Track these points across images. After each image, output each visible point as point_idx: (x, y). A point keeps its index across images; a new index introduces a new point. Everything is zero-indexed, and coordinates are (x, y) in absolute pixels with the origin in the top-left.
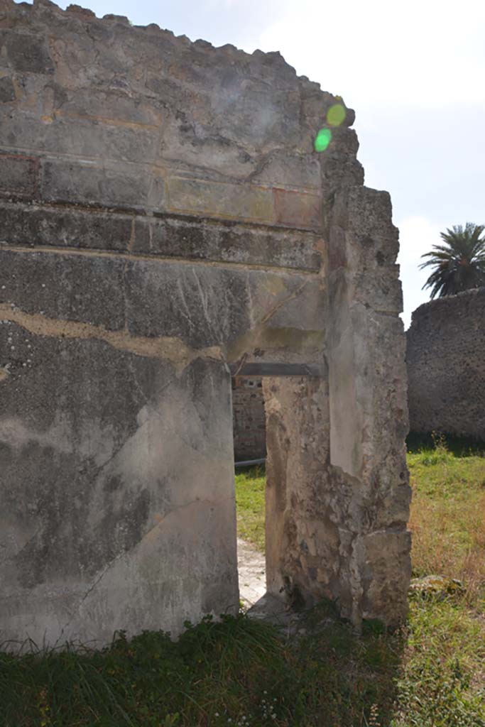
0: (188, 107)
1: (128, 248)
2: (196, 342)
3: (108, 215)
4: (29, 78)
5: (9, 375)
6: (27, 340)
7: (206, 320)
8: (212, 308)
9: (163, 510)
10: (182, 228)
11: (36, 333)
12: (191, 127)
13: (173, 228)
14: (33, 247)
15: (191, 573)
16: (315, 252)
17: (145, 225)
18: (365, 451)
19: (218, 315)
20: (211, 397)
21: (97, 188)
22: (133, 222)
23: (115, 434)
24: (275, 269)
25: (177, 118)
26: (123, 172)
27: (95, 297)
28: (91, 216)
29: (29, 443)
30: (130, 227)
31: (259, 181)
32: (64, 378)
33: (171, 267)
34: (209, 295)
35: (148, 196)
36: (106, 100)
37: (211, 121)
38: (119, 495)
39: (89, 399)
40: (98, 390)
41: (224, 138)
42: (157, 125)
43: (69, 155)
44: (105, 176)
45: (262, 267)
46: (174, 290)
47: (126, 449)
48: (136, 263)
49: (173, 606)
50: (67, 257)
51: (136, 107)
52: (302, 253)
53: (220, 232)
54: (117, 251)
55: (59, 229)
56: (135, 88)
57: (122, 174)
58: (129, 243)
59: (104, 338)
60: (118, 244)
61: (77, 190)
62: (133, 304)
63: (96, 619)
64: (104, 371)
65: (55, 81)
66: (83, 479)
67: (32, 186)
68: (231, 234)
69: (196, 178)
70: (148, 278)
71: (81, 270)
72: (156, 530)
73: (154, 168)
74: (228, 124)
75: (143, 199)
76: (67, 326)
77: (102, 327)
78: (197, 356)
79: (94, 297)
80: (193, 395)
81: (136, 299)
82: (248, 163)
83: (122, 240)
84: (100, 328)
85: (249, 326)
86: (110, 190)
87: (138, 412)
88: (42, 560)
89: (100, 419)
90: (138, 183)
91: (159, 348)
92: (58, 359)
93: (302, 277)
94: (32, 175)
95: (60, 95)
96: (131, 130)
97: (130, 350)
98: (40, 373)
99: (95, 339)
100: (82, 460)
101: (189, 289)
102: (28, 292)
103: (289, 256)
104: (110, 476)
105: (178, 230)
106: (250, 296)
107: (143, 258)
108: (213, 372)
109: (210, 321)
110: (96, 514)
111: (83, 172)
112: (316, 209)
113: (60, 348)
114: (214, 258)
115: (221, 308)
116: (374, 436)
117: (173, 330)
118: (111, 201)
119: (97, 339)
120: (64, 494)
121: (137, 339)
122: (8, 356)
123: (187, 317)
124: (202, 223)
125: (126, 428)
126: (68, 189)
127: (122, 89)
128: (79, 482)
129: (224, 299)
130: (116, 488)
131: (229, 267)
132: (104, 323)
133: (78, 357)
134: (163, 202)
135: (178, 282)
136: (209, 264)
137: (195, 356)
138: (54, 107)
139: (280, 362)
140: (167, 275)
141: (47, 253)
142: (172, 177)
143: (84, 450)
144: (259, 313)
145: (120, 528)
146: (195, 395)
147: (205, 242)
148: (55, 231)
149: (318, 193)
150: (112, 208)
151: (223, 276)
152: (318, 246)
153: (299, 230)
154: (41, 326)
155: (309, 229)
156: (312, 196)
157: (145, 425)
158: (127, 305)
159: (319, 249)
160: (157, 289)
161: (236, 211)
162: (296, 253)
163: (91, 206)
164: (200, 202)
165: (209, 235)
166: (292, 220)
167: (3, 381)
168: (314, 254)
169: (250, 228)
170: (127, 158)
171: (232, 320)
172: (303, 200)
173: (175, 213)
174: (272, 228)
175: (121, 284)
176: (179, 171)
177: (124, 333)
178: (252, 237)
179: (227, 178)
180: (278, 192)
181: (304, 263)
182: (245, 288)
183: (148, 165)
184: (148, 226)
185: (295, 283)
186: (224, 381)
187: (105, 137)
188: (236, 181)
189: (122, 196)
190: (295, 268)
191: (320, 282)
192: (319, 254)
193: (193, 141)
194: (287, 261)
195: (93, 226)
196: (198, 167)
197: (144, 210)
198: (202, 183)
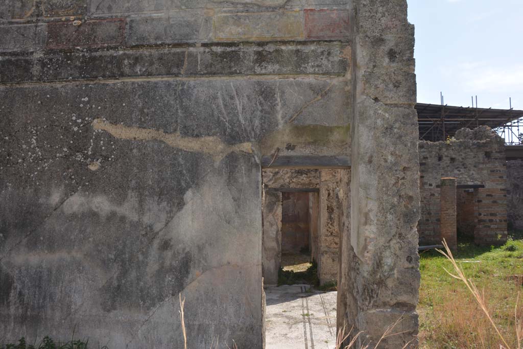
1: (182, 72)
2: (233, 138)
3: (168, 50)
5: (100, 166)
6: (112, 143)
7: (240, 122)
8: (245, 112)
9: (201, 268)
10: (223, 52)
11: (118, 137)
13: (216, 53)
14: (118, 79)
15: (222, 320)
16: (341, 58)
17: (195, 54)
18: (367, 233)
19: (250, 117)
20: (242, 183)
21: (163, 32)
22: (186, 53)
23: (168, 209)
24: (303, 76)
26: (182, 17)
27: (158, 110)
28: (157, 53)
29: (111, 213)
30: (184, 57)
31: (292, 6)
32: (135, 168)
33: (214, 83)
34: (243, 102)
35: (200, 32)
38: (169, 254)
39: (151, 183)
40: (156, 177)
43: (145, 12)
44: (169, 23)
45: (291, 76)
46: (215, 100)
47: (175, 220)
49: (205, 343)
50: (140, 84)
52: (329, 60)
53: (254, 51)
54: (174, 75)
55: (135, 64)
57: (182, 19)
58: (182, 68)
59: (162, 139)
60: (175, 70)
61: (150, 36)
62: (184, 113)
63: (150, 342)
64: (162, 163)
66: (144, 240)
67: (121, 38)
68: (264, 52)
69: (237, 12)
70: (196, 93)
71: (149, 91)
72: (195, 283)
73: (205, 10)
75: (196, 35)
76: (138, 132)
77: (161, 131)
78: (231, 150)
79: (156, 110)
80: (228, 181)
81: (186, 109)
83: (178, 67)
84: (160, 132)
85: (277, 125)
86: (172, 32)
87: (185, 193)
88: (116, 294)
89: (158, 198)
90: (192, 24)
91: (202, 145)
92: (131, 155)
93: (328, 81)
94: (121, 31)
97: (180, 147)
98: (119, 165)
100: (144, 226)
101: (227, 98)
102: (114, 110)
103: (316, 64)
104: (163, 239)
105: (221, 54)
106: (279, 100)
107: (193, 78)
108: (245, 163)
109: (244, 123)
110: (153, 267)
111: (154, 22)
112: (345, 22)
113: (132, 147)
114: (249, 72)
115: (254, 112)
116: (377, 220)
117: (214, 131)
118: (172, 39)
119: (157, 140)
120: (132, 250)
121: (186, 139)
122: (100, 154)
123: (225, 120)
124: (240, 47)
125: (176, 205)
126: (144, 35)
128: (142, 243)
129: (256, 104)
130: (167, 249)
131: (261, 78)
132: (163, 128)
133: (144, 153)
134: (211, 35)
135: (219, 94)
136: (245, 78)
137: (229, 150)
139: (310, 155)
140: (211, 90)
141: (127, 82)
142: (219, 15)
143: (146, 220)
144: (286, 114)
145: (169, 278)
146: (230, 181)
147: (242, 61)
148: (132, 66)
149: (348, 7)
150: (170, 45)
151: (256, 86)
152: (345, 53)
153: (326, 41)
154: (121, 132)
155: (336, 39)
156: (341, 10)
157: (190, 203)
158: (180, 114)
159: (345, 55)
160: (202, 101)
161: (271, 33)
162: (323, 62)
163: (156, 45)
164: (240, 30)
165: (246, 55)
166: (321, 34)
167: (96, 171)
168: (340, 60)
169: (281, 45)
170: (186, 6)
171: (263, 121)
172: (332, 16)
173: (220, 42)
174: (300, 43)
175: (176, 99)
176: (224, 9)
177: (176, 135)
178: (282, 52)
179: (264, 8)
180: (309, 11)
181: (330, 69)
182: (275, 94)
183: (201, 9)
184: (197, 54)
185: (321, 87)
186: (254, 170)
188: (271, 9)
189: (180, 35)
190: (321, 74)
191: (346, 84)
192: (345, 59)
194: (314, 68)
195: (158, 59)
196: (240, 4)
197: (195, 43)
198: (243, 16)
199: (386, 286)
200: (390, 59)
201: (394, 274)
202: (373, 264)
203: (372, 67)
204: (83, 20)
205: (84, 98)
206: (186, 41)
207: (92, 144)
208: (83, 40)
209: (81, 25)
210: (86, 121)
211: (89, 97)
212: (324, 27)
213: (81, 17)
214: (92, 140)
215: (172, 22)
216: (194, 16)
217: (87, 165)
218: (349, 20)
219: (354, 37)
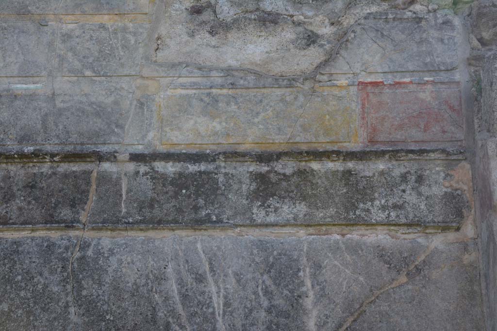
1: (83, 219)
3: (51, 167)
8: (231, 313)
10: (181, 175)
12: (209, 5)
13: (164, 177)
16: (449, 190)
17: (115, 176)
19: (243, 325)
21: (39, 126)
22: (95, 174)
24: (362, 230)
26: (86, 95)
27: (18, 308)
28: (22, 172)
30: (88, 183)
31: (331, 75)
33: (157, 243)
34: (225, 289)
35: (126, 128)
41: (269, 14)
42: (147, 11)
44: (55, 105)
45: (334, 229)
46: (159, 284)
48: (93, 243)
52: (420, 194)
53: (251, 172)
54: (62, 225)
57: (84, 99)
58: (84, 210)
60: (65, 213)
61: (5, 133)
62: (83, 315)
68: (272, 175)
69: (211, 88)
70: (115, 265)
73: (139, 81)
75: (118, 135)
79: (14, 308)
81: (89, 306)
82: (312, 48)
83: (73, 206)
86: (61, 127)
90: (110, 110)
93: (421, 240)
96: (103, 27)
101: (189, 279)
103: (390, 203)
105: (173, 179)
106: (308, 283)
107: (109, 232)
111: (18, 103)
112: (452, 108)
114: (239, 220)
115: (251, 311)
124: (217, 162)
129: (255, 293)
134: (151, 135)
135: (169, 270)
136: (230, 233)
140: (150, 259)
142: (169, 92)
144: (327, 317)
147: (222, 194)
149: (457, 77)
150: (57, 154)
151: (255, 251)
152: (456, 178)
153: (412, 152)
155: (433, 146)
156: (443, 83)
158: (73, 318)
159: (458, 182)
160: (130, 285)
161: (286, 134)
163: (23, 156)
164: (218, 127)
165: (231, 181)
166: (398, 136)
168: (446, 193)
169: (310, 160)
170: (94, 71)
172: (422, 95)
173: (172, 151)
174: (351, 155)
175: (65, 281)
176: (181, 80)
178: (314, 176)
179: (270, 80)
180: (369, 88)
181: (425, 213)
182: (299, 270)
183: (128, 79)
184: (120, 178)
185: (406, 255)
187: (58, 44)
188: (285, 82)
189: (81, 134)
190: (404, 225)
191: (465, 247)
192: (459, 192)
193: (212, 27)
194: (387, 212)
195: (24, 187)
196: (216, 69)
197: (116, 152)
198: (223, 95)
206: (93, 148)
212: (406, 121)
215: (60, 105)
216: (112, 93)
218: (460, 105)
219: (480, 143)
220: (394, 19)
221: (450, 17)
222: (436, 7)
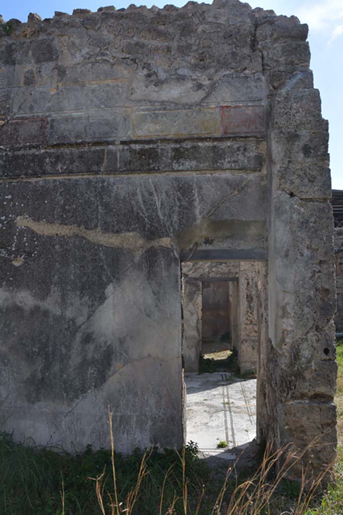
0: (153, 58)
1: (102, 170)
2: (152, 234)
3: (88, 149)
4: (43, 66)
5: (24, 262)
6: (35, 239)
7: (159, 217)
8: (164, 208)
9: (122, 360)
10: (142, 150)
11: (40, 233)
12: (154, 73)
13: (135, 150)
14: (40, 177)
15: (143, 412)
16: (257, 154)
17: (114, 151)
18: (284, 326)
19: (169, 213)
20: (162, 277)
21: (83, 130)
22: (106, 151)
23: (90, 303)
24: (220, 172)
25: (143, 68)
26: (102, 116)
27: (79, 207)
28: (77, 151)
29: (34, 307)
30: (104, 155)
31: (208, 103)
32: (57, 264)
33: (132, 180)
34: (162, 198)
35: (119, 130)
36: (92, 68)
37: (171, 65)
38: (91, 347)
39: (73, 278)
40: (78, 272)
41: (181, 75)
42: (126, 76)
43: (66, 112)
44: (89, 121)
45: (208, 172)
46: (134, 197)
47: (97, 314)
48: (107, 180)
49: (128, 434)
50: (61, 181)
51: (112, 68)
52: (245, 156)
53: (172, 148)
54: (94, 173)
55: (56, 162)
56: (114, 55)
57: (101, 118)
58: (102, 166)
59: (83, 235)
60: (95, 168)
61: (70, 134)
62: (104, 209)
63: (73, 433)
64: (83, 258)
65: (59, 64)
66: (67, 333)
67: (42, 137)
68: (181, 149)
69: (155, 110)
70: (116, 190)
71: (70, 189)
72: (116, 376)
73: (124, 109)
74: (184, 64)
75: (115, 133)
76: (60, 228)
77: (82, 227)
78: (151, 246)
79: (77, 207)
80: (147, 275)
81: (106, 206)
82: (200, 91)
83: (98, 165)
84: (81, 228)
85: (195, 221)
86: (92, 130)
87: (106, 288)
88: (40, 386)
89: (80, 292)
90: (111, 122)
91: (122, 241)
92: (54, 250)
93: (245, 176)
94: (42, 130)
95: (61, 72)
96: (108, 85)
97: (101, 243)
98: (42, 261)
99: (77, 236)
100: (67, 320)
101: (146, 194)
102: (37, 207)
103: (232, 160)
104: (86, 332)
105: (139, 152)
106: (196, 195)
107: (113, 176)
108: (164, 257)
109: (162, 218)
110: (75, 359)
111: (74, 121)
112: (260, 117)
113: (54, 243)
114: (167, 169)
115: (172, 207)
116: (295, 313)
117: (133, 226)
118: (92, 138)
119: (78, 236)
120: (55, 343)
121: (107, 235)
122: (23, 250)
123: (144, 216)
124: (158, 144)
125: (97, 299)
126: (65, 134)
127: (105, 58)
128: (64, 336)
129: (174, 200)
130: (89, 342)
132: (84, 224)
133: (66, 249)
134: (129, 133)
135: (138, 191)
136: (163, 174)
137: (149, 246)
138: (57, 82)
139: (227, 249)
140: (130, 186)
141: (49, 180)
142: (137, 113)
143: (69, 314)
144: (204, 209)
145: (91, 371)
146: (150, 276)
147: (160, 158)
148: (53, 165)
149: (263, 103)
150: (91, 143)
152: (260, 148)
153: (242, 137)
154: (44, 229)
155: (252, 134)
156: (256, 106)
157: (111, 297)
158: (100, 211)
159: (261, 151)
160: (122, 197)
161: (188, 130)
162: (239, 157)
163: (77, 144)
164: (158, 128)
165: (163, 152)
166: (237, 130)
167: (20, 266)
168: (256, 155)
169: (198, 142)
170: (105, 105)
171: (181, 216)
172: (247, 112)
173: (138, 139)
174: (216, 139)
175: (96, 196)
176: (142, 107)
177: (97, 231)
178: (199, 149)
179: (181, 106)
180: (225, 109)
181: (247, 164)
182: (193, 190)
183: (119, 108)
184: (116, 152)
185: (238, 182)
186: (173, 265)
187: (90, 94)
188: (188, 107)
189: (100, 134)
190: (238, 169)
191: (262, 178)
192: (261, 155)
193: (156, 83)
194: (230, 164)
195: (78, 157)
196: (158, 102)
197: (115, 140)
198: (160, 113)
199: (304, 378)
200: (305, 154)
201: (311, 366)
202: (291, 356)
203: (287, 163)
204: (6, 120)
205: (8, 196)
206: (106, 139)
207: (16, 241)
208: (6, 139)
209: (4, 125)
210: (10, 218)
211: (12, 195)
212: (240, 123)
213: (3, 117)
214: (15, 237)
215: (91, 121)
216: (113, 114)
217: (11, 261)
218: (263, 116)
219: (269, 133)
220: (236, 77)
221: (260, 76)
222: (255, 71)
